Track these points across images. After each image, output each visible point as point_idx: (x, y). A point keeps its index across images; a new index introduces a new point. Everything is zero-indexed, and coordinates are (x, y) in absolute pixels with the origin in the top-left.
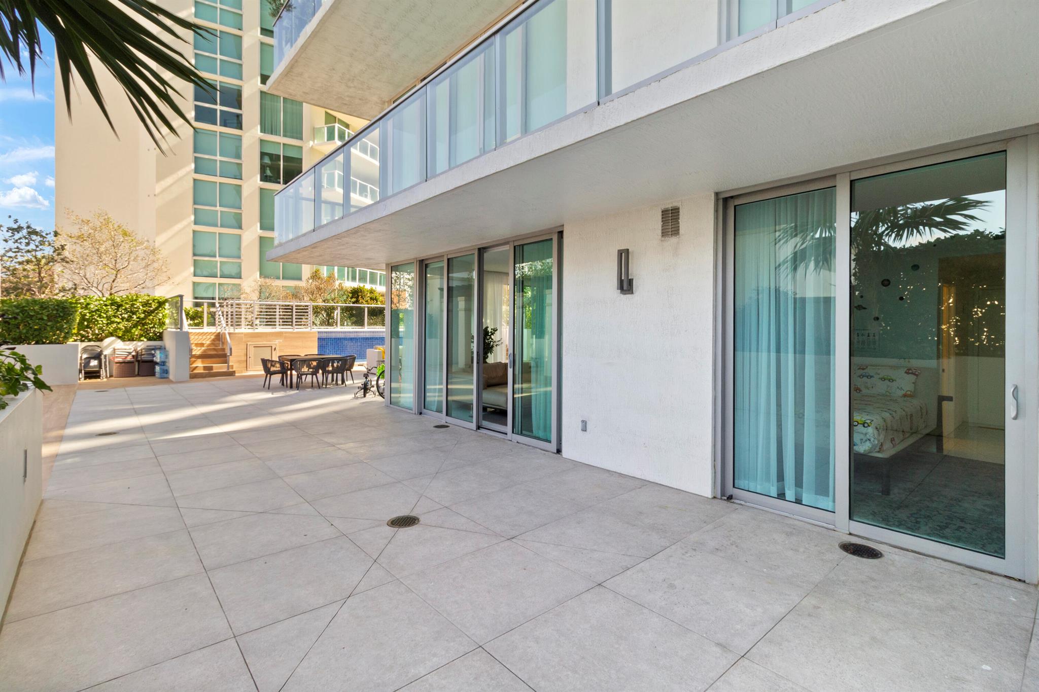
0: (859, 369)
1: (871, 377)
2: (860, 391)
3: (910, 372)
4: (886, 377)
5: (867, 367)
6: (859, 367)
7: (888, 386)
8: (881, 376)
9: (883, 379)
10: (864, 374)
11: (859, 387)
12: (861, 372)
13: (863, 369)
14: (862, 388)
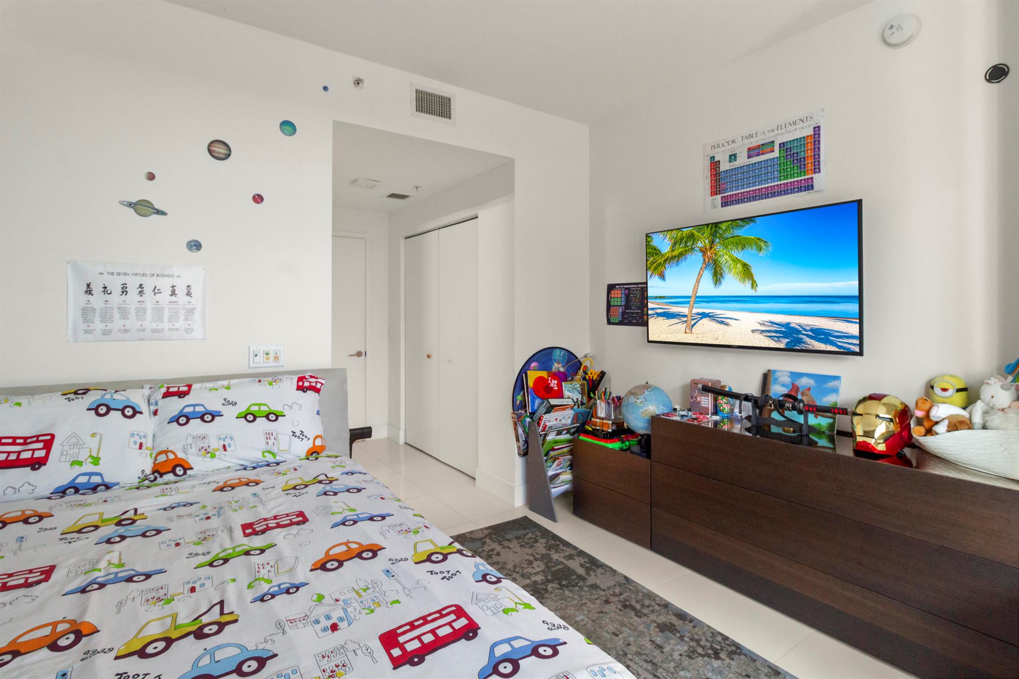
0: (167, 395)
1: (214, 415)
2: (186, 468)
3: (306, 384)
4: (255, 408)
5: (190, 386)
6: (164, 390)
7: (268, 435)
8: (242, 408)
9: (250, 417)
10: (190, 409)
11: (181, 455)
12: (175, 405)
13: (181, 394)
14: (193, 459)
